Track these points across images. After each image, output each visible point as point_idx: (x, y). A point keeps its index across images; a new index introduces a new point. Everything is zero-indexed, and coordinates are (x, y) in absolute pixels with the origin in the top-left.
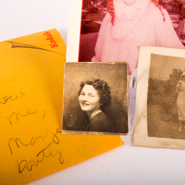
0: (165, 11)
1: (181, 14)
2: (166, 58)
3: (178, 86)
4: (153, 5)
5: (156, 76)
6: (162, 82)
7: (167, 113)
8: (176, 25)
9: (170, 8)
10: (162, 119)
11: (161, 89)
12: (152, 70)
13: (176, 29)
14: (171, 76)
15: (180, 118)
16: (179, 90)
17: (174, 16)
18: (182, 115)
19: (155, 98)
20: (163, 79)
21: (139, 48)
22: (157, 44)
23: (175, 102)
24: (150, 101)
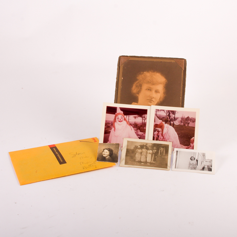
0: (132, 127)
1: (137, 128)
2: (132, 142)
3: (136, 151)
4: (128, 125)
5: (129, 148)
6: (131, 150)
7: (132, 159)
8: (136, 131)
9: (133, 126)
10: (130, 160)
11: (131, 152)
12: (128, 146)
13: (135, 133)
14: (134, 148)
15: (136, 160)
16: (137, 152)
17: (135, 128)
18: (137, 159)
19: (128, 154)
20: (131, 149)
21: (123, 139)
22: (129, 137)
23: (135, 156)
24: (126, 155)
